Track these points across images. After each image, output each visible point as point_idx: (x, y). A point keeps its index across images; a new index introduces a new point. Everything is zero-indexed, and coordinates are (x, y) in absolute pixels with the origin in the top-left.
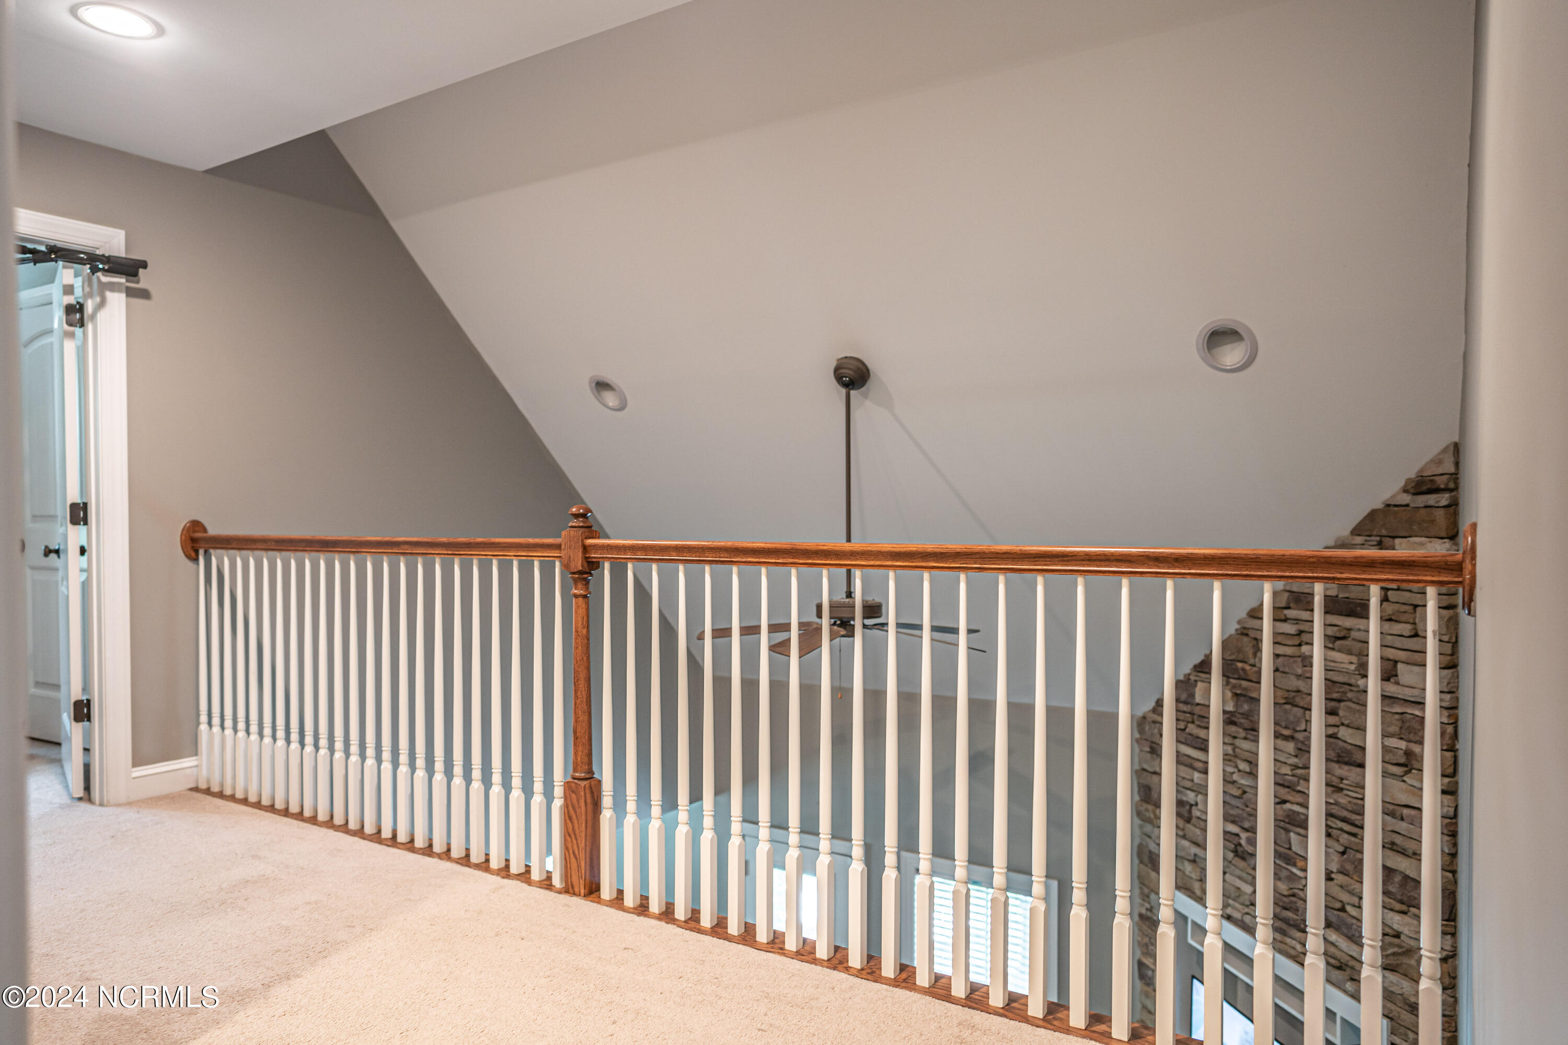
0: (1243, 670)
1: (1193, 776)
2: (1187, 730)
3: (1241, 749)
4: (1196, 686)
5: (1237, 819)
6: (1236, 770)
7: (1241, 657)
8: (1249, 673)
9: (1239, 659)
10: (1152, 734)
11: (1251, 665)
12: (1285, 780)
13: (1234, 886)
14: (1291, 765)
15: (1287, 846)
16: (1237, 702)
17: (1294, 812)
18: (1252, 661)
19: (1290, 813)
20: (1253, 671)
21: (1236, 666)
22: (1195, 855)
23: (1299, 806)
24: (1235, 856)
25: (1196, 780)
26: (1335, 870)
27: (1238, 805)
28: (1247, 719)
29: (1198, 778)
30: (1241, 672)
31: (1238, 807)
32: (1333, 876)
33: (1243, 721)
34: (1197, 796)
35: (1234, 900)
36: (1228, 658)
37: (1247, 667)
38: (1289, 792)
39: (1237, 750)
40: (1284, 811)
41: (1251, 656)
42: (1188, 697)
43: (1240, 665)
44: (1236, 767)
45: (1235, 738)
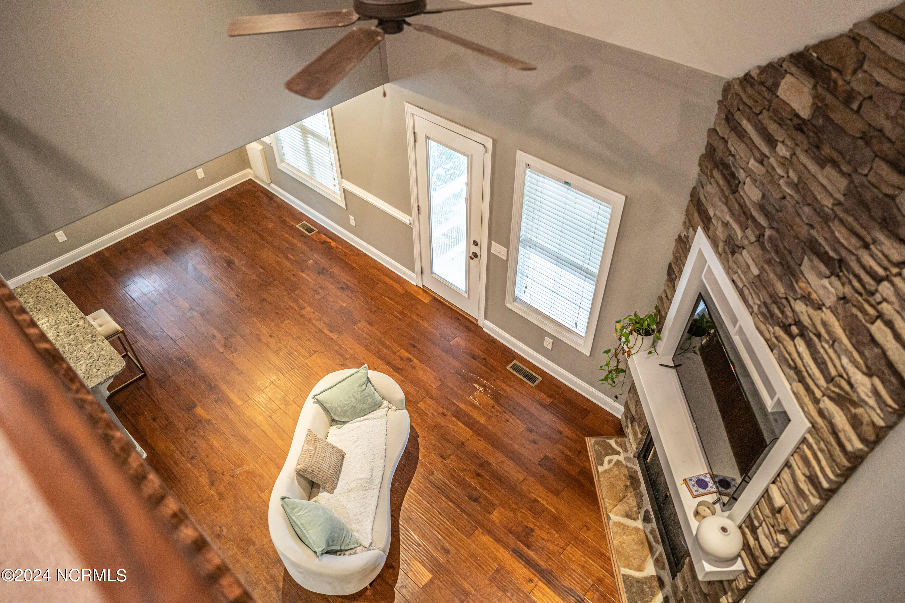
0: (835, 82)
1: (749, 160)
2: (760, 117)
3: (798, 159)
4: (784, 77)
5: (769, 215)
6: (786, 176)
7: (839, 66)
8: (839, 89)
9: (837, 67)
10: (732, 104)
11: (845, 80)
12: (823, 211)
13: (746, 262)
14: (835, 199)
15: (799, 262)
16: (815, 111)
17: (817, 240)
18: (848, 78)
19: (814, 240)
20: (844, 88)
21: (830, 74)
22: (728, 222)
23: (823, 239)
24: (756, 241)
25: (750, 165)
26: (828, 306)
27: (775, 204)
28: (816, 133)
29: (753, 164)
30: (832, 84)
31: (774, 206)
32: (824, 308)
33: (811, 134)
34: (747, 177)
35: (742, 272)
36: (826, 62)
37: (840, 82)
38: (821, 222)
39: (794, 158)
40: (810, 234)
41: (850, 71)
42: (773, 85)
43: (834, 75)
44: (788, 173)
45: (797, 145)
